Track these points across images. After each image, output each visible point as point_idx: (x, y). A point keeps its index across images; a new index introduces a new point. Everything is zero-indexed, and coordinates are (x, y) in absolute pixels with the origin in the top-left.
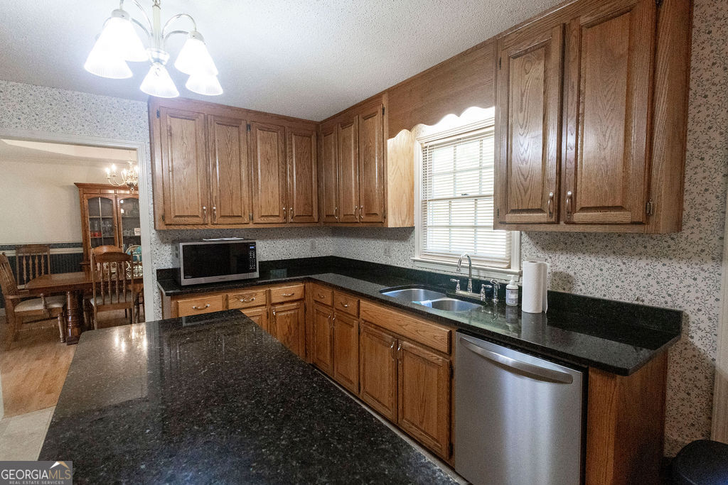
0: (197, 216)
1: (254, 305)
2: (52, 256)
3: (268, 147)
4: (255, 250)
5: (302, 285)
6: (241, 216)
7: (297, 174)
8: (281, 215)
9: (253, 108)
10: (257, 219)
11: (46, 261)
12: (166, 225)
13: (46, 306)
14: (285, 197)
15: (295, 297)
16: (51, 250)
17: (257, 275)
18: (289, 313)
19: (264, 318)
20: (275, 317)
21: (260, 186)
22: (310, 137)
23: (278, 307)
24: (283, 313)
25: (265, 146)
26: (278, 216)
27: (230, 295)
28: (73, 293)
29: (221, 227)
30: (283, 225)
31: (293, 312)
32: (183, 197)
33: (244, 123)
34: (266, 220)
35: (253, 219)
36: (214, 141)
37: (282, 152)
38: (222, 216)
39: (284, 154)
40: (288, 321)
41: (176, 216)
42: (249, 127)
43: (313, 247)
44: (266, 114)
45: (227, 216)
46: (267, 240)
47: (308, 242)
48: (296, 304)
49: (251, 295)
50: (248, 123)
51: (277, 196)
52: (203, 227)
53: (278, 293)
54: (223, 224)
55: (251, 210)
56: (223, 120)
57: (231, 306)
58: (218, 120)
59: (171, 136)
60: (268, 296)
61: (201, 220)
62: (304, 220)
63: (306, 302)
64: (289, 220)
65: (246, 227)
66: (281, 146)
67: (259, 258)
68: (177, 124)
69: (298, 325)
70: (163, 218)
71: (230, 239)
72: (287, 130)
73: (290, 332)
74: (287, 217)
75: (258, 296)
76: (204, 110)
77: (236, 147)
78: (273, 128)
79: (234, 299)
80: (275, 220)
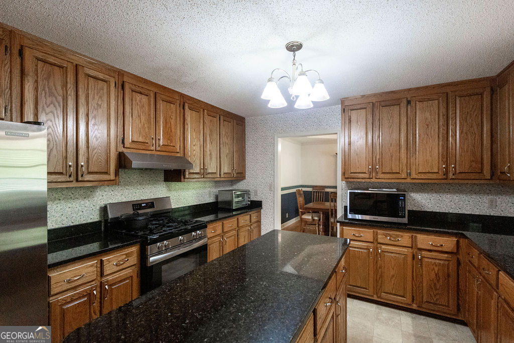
0: (365, 173)
1: (400, 244)
2: (326, 192)
3: (428, 114)
4: (404, 200)
5: (455, 239)
6: (399, 173)
7: (461, 133)
8: (440, 172)
9: (413, 87)
10: (414, 175)
11: (323, 194)
12: (346, 178)
13: (312, 217)
14: (446, 156)
15: (444, 249)
16: (326, 189)
18: (437, 261)
19: (410, 259)
20: (421, 260)
21: (417, 148)
22: (482, 94)
23: (426, 253)
25: (425, 115)
26: (438, 173)
27: (379, 231)
28: (323, 213)
29: (383, 180)
30: (443, 181)
31: (442, 262)
32: (357, 160)
33: (405, 101)
34: (423, 176)
35: (410, 175)
36: (379, 119)
37: (443, 115)
38: (383, 173)
39: (445, 117)
40: (436, 269)
41: (351, 173)
42: (409, 102)
44: (427, 87)
45: (387, 173)
46: (433, 193)
48: (446, 255)
49: (398, 236)
50: (409, 99)
51: (436, 155)
52: (369, 180)
53: (425, 240)
54: (384, 178)
55: (409, 165)
56: (387, 103)
57: (380, 241)
58: (383, 104)
59: (350, 122)
60: (414, 240)
61: (367, 176)
62: (472, 176)
63: (461, 257)
64: (451, 175)
65: (403, 181)
66: (443, 110)
67: (409, 207)
68: (354, 115)
69: (449, 276)
70: (344, 174)
71: (386, 191)
72: (450, 96)
73: (438, 281)
74: (446, 173)
75: (405, 238)
76: (374, 100)
77: (396, 121)
78: (435, 97)
79: (382, 235)
80: (434, 176)
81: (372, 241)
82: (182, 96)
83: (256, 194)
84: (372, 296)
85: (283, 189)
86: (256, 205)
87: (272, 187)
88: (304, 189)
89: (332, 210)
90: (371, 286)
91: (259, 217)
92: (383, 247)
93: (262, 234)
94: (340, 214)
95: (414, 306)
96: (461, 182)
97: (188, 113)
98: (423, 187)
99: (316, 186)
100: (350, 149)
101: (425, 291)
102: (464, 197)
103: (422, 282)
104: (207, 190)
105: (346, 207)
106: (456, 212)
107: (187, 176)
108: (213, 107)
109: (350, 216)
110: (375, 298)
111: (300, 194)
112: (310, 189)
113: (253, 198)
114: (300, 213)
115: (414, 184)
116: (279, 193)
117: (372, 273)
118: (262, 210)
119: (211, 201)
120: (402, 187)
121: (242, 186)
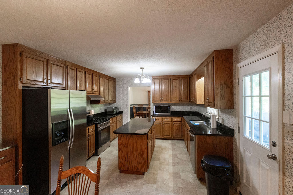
1: (169, 121)
4: (170, 108)
5: (181, 118)
6: (168, 100)
7: (183, 89)
10: (172, 101)
11: (142, 108)
12: (153, 102)
14: (180, 95)
15: (179, 121)
16: (143, 106)
17: (170, 114)
19: (171, 125)
20: (174, 125)
21: (173, 93)
22: (187, 79)
23: (175, 123)
24: (176, 124)
25: (175, 83)
27: (163, 118)
28: (144, 115)
30: (179, 102)
31: (178, 124)
34: (175, 101)
36: (163, 84)
38: (164, 100)
40: (177, 126)
41: (155, 100)
42: (171, 79)
43: (191, 108)
44: (175, 76)
47: (190, 107)
49: (168, 118)
51: (177, 95)
53: (175, 119)
54: (164, 102)
55: (171, 98)
56: (165, 79)
57: (163, 120)
58: (164, 79)
59: (155, 84)
60: (172, 119)
61: (159, 101)
62: (185, 101)
63: (182, 122)
64: (181, 101)
65: (170, 102)
66: (179, 83)
67: (171, 110)
68: (156, 81)
69: (180, 128)
70: (153, 100)
71: (165, 106)
72: (181, 78)
73: (178, 129)
74: (180, 100)
75: (170, 119)
76: (161, 77)
77: (168, 85)
78: (177, 79)
79: (164, 119)
80: (177, 101)
81: (161, 120)
82: (99, 73)
83: (120, 108)
84: (161, 137)
85: (131, 105)
86: (121, 113)
87: (127, 106)
88: (136, 106)
89: (147, 114)
90: (161, 134)
91: (122, 117)
92: (164, 122)
93: (123, 125)
94: (152, 114)
95: (172, 138)
96: (184, 102)
97: (101, 79)
98: (175, 104)
99: (139, 105)
100: (155, 92)
101: (174, 133)
102: (185, 107)
103: (174, 131)
104: (102, 107)
105: (153, 112)
106: (183, 111)
107: (100, 102)
108: (107, 76)
109: (155, 114)
110: (162, 138)
111: (134, 108)
112: (137, 106)
113: (120, 110)
114: (134, 116)
115: (173, 103)
116: (130, 107)
117: (161, 130)
118: (123, 114)
119: (103, 112)
120: (170, 104)
121: (114, 105)
